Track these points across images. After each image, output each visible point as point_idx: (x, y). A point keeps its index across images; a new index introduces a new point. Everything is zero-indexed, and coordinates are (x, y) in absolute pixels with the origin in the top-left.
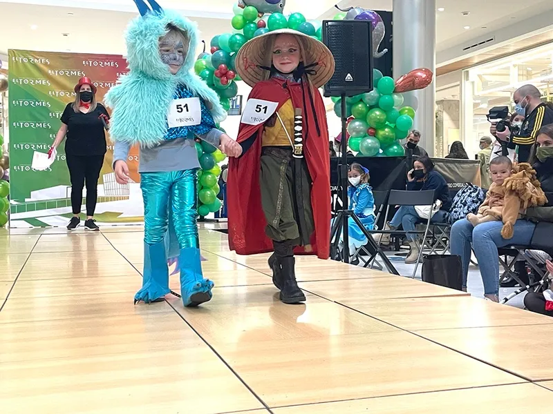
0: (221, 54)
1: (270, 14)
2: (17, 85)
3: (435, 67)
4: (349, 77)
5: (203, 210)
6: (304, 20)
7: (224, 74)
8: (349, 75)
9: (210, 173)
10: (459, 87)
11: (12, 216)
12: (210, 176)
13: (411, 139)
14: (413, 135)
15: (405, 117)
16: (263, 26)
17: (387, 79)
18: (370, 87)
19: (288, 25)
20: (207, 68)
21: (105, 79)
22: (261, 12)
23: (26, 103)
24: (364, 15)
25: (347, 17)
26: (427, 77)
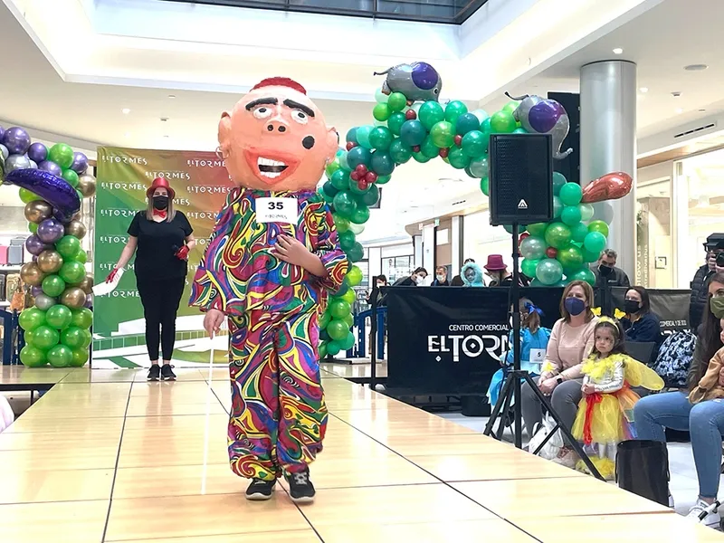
1: (423, 102)
2: (106, 191)
3: (636, 157)
4: (523, 204)
5: (332, 347)
6: (465, 110)
7: (363, 177)
8: (523, 201)
9: (341, 301)
10: (669, 183)
11: (95, 354)
12: (341, 304)
13: (604, 262)
14: (605, 256)
15: (596, 235)
16: (414, 117)
17: (572, 185)
18: (549, 216)
19: (445, 116)
20: (341, 168)
21: (214, 183)
22: (411, 99)
23: (117, 213)
24: (542, 106)
25: (521, 108)
26: (625, 184)
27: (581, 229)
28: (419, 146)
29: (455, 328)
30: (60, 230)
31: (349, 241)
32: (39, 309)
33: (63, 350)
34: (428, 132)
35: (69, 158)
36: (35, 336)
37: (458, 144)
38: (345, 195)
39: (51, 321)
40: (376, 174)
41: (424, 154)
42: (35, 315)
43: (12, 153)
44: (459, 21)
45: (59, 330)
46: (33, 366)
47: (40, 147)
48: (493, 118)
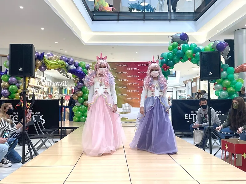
4: (211, 74)
6: (196, 46)
7: (165, 67)
15: (239, 83)
16: (180, 49)
17: (231, 68)
18: (220, 77)
19: (190, 48)
21: (123, 71)
22: (179, 44)
24: (221, 44)
25: (214, 44)
27: (234, 81)
28: (182, 57)
29: (193, 112)
30: (82, 85)
32: (77, 106)
33: (84, 118)
34: (185, 53)
35: (85, 66)
36: (76, 114)
37: (194, 56)
39: (80, 110)
40: (169, 66)
41: (184, 60)
42: (76, 108)
43: (69, 65)
44: (195, 20)
45: (83, 112)
46: (76, 122)
47: (77, 63)
48: (205, 48)
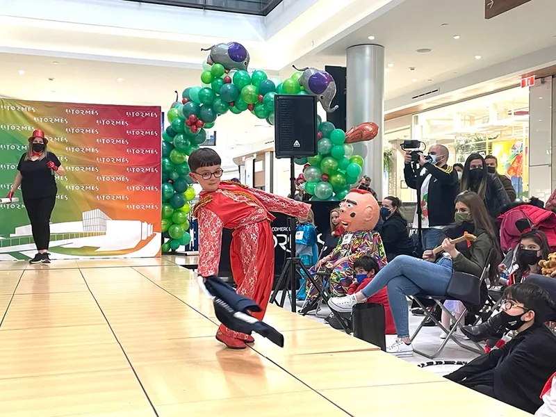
0: (192, 105)
2: (4, 131)
3: (384, 113)
4: (297, 143)
5: (174, 244)
6: (265, 77)
7: (194, 123)
8: (297, 141)
9: (180, 211)
10: (409, 130)
12: (180, 214)
13: (362, 184)
14: (364, 180)
15: (355, 165)
16: (230, 81)
17: (339, 131)
18: (314, 152)
19: (251, 81)
20: (179, 118)
21: (86, 126)
22: (227, 69)
23: (13, 147)
25: (303, 76)
26: (374, 130)
27: (344, 161)
28: (233, 102)
31: (185, 169)
34: (240, 92)
37: (261, 101)
38: (182, 136)
40: (204, 121)
41: (237, 108)
44: (264, 13)
48: (284, 83)
